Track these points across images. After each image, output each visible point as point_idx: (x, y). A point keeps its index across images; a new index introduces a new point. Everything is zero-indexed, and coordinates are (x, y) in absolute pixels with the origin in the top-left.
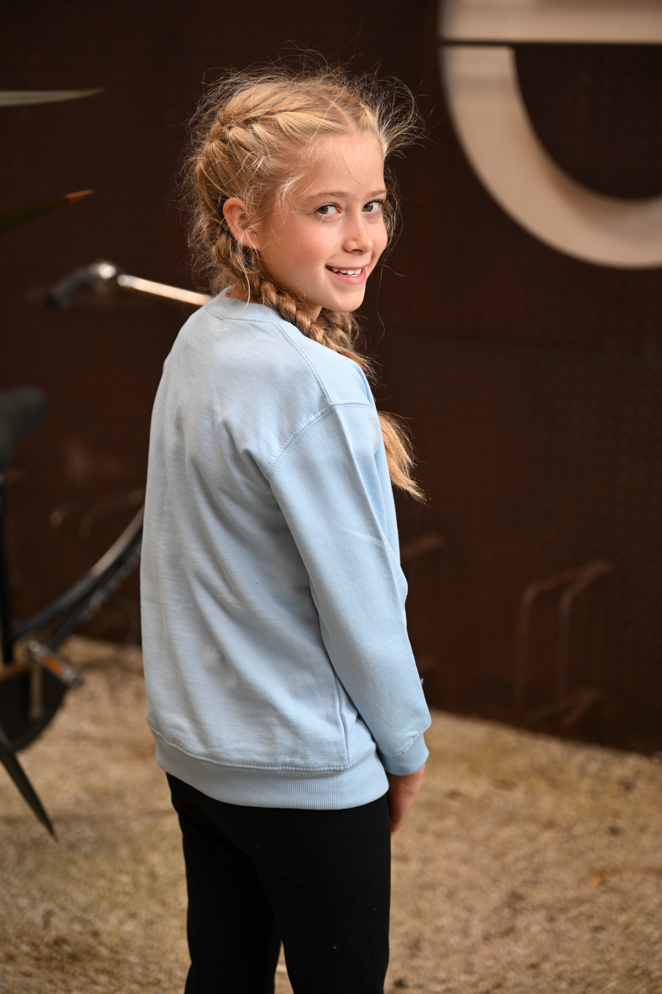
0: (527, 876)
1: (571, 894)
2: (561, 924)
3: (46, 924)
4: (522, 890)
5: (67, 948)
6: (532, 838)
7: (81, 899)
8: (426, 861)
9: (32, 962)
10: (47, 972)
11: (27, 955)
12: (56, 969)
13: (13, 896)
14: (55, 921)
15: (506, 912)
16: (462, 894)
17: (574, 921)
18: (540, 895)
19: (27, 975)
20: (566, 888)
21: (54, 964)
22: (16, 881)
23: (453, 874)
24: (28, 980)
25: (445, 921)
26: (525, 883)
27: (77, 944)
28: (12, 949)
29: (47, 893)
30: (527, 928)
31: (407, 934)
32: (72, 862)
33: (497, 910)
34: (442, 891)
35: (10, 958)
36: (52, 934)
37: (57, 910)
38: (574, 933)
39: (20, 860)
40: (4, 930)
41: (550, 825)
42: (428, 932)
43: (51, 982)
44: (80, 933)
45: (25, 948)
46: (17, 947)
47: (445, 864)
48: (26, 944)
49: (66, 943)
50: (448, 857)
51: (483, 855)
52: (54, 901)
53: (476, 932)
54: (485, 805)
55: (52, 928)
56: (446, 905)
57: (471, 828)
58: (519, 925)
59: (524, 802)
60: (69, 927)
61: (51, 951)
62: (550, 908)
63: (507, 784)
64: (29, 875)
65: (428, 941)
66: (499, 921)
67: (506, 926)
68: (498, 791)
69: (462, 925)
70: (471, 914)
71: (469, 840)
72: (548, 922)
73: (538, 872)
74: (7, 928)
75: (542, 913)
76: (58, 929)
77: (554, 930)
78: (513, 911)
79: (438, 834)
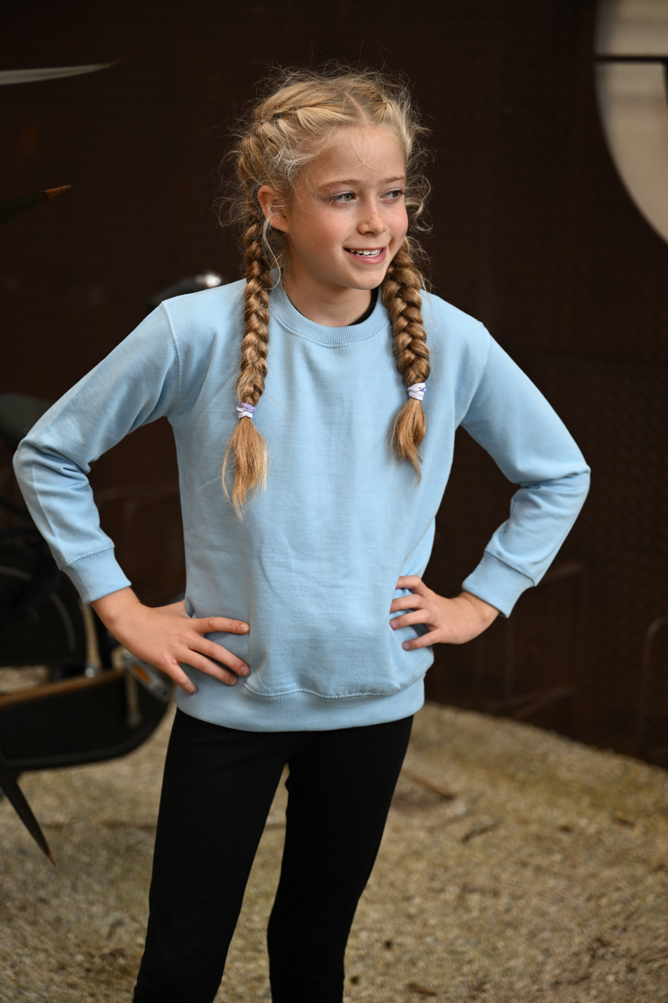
0: (620, 921)
1: (661, 944)
2: (641, 975)
3: (111, 934)
4: (607, 937)
5: (122, 961)
6: (635, 881)
8: (515, 897)
9: (82, 974)
10: (93, 985)
11: (80, 965)
12: (103, 982)
13: (91, 903)
14: (121, 931)
15: (586, 959)
16: (546, 935)
17: (656, 975)
18: (628, 943)
19: (72, 986)
20: (656, 938)
21: (104, 977)
22: (97, 888)
23: (543, 914)
24: (71, 991)
25: (517, 963)
26: (615, 928)
27: (133, 957)
28: (67, 957)
29: (123, 903)
30: (603, 978)
31: (475, 974)
33: (576, 954)
34: (524, 931)
35: (62, 967)
36: (112, 945)
37: (127, 920)
38: (651, 987)
39: (108, 867)
40: (66, 938)
41: (660, 867)
42: (496, 974)
43: (92, 995)
45: (80, 958)
46: (72, 955)
47: (535, 901)
48: (83, 954)
49: (123, 955)
50: (541, 894)
51: (578, 896)
52: (127, 911)
53: (547, 977)
54: (599, 841)
55: (115, 939)
56: (525, 946)
57: (574, 866)
58: (596, 972)
59: (639, 842)
60: (132, 940)
61: (105, 962)
62: (633, 957)
63: (623, 822)
64: (112, 882)
65: (493, 983)
66: (576, 967)
67: (581, 973)
68: (615, 827)
69: (535, 968)
70: (548, 957)
71: (569, 878)
72: (626, 971)
73: (628, 918)
74: (70, 935)
75: (623, 963)
76: (120, 940)
77: (631, 982)
78: (593, 957)
79: (538, 869)
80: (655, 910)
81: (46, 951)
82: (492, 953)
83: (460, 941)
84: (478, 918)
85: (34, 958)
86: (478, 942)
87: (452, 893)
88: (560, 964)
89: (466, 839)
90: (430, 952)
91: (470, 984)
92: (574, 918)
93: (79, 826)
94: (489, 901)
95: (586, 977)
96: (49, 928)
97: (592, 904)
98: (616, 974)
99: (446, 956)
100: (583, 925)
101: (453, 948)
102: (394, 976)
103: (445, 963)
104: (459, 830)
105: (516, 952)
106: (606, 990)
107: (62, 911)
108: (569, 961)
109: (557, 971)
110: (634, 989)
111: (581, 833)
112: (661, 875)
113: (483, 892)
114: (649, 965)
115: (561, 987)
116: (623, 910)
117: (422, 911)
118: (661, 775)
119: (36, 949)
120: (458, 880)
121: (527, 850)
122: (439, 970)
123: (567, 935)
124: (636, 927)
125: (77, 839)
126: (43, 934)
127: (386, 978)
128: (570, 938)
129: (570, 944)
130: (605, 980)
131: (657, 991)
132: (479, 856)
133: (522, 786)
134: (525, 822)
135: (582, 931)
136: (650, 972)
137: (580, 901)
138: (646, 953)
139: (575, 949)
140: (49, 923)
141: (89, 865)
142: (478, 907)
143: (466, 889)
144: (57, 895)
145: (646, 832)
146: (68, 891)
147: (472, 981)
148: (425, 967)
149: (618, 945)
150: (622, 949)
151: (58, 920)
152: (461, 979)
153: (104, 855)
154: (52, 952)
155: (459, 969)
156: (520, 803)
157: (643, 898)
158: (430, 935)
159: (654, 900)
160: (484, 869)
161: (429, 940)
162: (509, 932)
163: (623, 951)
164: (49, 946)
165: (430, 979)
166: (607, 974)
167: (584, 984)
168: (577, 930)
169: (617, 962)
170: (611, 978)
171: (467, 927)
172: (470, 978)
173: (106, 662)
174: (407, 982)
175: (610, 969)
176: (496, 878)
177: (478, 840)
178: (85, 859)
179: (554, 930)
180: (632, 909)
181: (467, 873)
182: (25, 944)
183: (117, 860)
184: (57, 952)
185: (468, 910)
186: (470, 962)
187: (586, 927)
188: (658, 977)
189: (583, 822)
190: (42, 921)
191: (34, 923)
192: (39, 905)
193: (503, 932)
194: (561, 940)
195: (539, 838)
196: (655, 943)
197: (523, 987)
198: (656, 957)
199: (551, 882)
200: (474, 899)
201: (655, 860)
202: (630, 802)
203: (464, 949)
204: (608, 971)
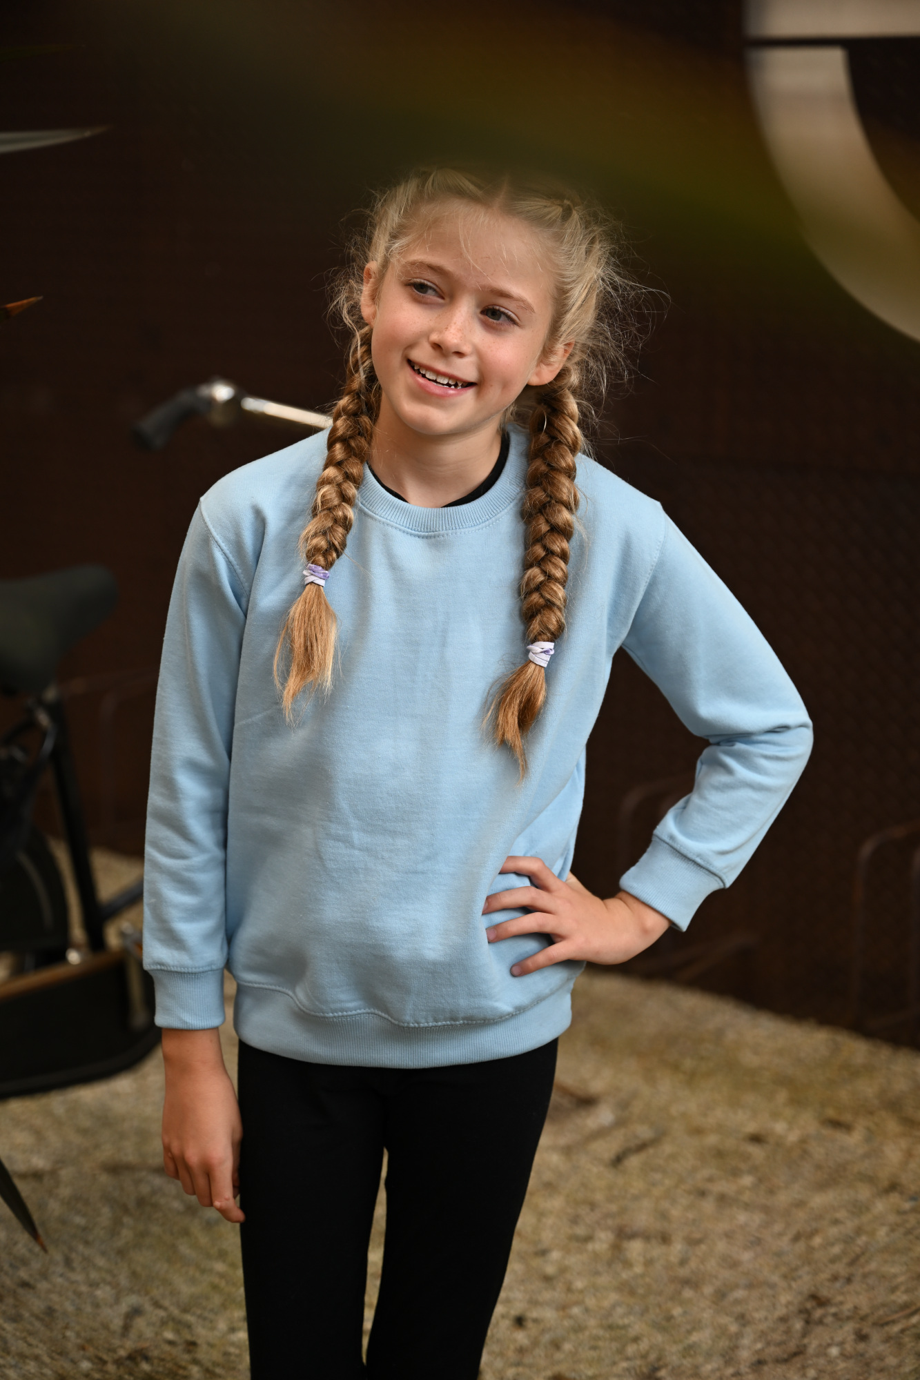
0: (841, 1268)
1: (900, 1297)
2: (876, 1345)
3: (126, 1328)
4: (824, 1293)
5: (145, 1367)
6: (858, 1209)
7: (186, 1290)
8: (692, 1242)
11: (86, 1375)
13: (94, 1285)
14: (140, 1323)
15: (798, 1325)
16: (740, 1294)
17: (895, 1342)
18: (855, 1298)
20: (893, 1290)
22: (101, 1262)
23: (734, 1264)
25: (702, 1337)
26: (835, 1278)
27: (163, 1360)
28: (68, 1366)
29: (140, 1282)
30: (822, 1351)
31: (644, 1356)
32: (186, 1233)
33: (783, 1319)
34: (708, 1290)
36: (130, 1344)
37: (148, 1307)
38: (891, 1361)
39: (114, 1231)
40: (64, 1337)
41: (893, 1187)
42: (673, 1354)
44: (171, 1343)
45: (85, 1365)
46: (74, 1362)
47: (721, 1246)
48: (89, 1359)
49: (147, 1358)
50: (728, 1236)
51: (780, 1235)
52: (147, 1293)
53: (745, 1355)
54: (805, 1153)
55: (133, 1334)
56: (711, 1311)
57: (771, 1192)
58: (813, 1344)
59: (860, 1151)
60: (157, 1334)
61: (122, 1370)
62: (863, 1318)
63: (836, 1124)
64: (121, 1253)
65: (670, 1367)
66: (784, 1338)
67: (792, 1346)
68: (827, 1132)
69: (727, 1343)
70: (744, 1325)
71: (766, 1210)
72: (855, 1341)
73: (853, 1263)
74: (69, 1333)
75: (849, 1327)
76: (140, 1336)
77: (862, 1355)
78: (807, 1322)
79: (722, 1199)
80: (888, 1249)
81: (37, 1358)
82: (666, 1324)
83: (620, 1310)
84: (643, 1276)
85: (21, 1368)
86: (645, 1311)
87: (603, 1241)
88: (762, 1335)
89: (618, 1161)
90: (579, 1329)
91: (638, 1371)
92: (776, 1267)
93: (66, 1173)
94: (657, 1251)
95: (799, 1352)
96: (38, 1324)
97: (801, 1246)
98: (841, 1344)
99: (601, 1332)
100: (790, 1276)
101: (610, 1321)
102: (530, 1366)
103: (601, 1344)
104: (607, 1148)
105: (700, 1321)
106: (829, 1368)
107: (54, 1297)
108: (774, 1330)
109: (759, 1346)
110: (868, 1364)
111: (779, 1144)
112: (894, 1198)
113: (646, 1236)
114: (887, 1328)
115: (766, 1368)
116: (844, 1252)
117: (563, 1270)
118: (885, 1052)
119: (22, 1356)
120: (610, 1222)
121: (706, 1172)
122: (593, 1354)
123: (770, 1292)
124: (865, 1276)
125: (65, 1192)
126: (31, 1333)
127: (520, 1369)
128: (774, 1296)
129: (774, 1305)
130: (826, 1355)
131: (899, 1366)
132: (638, 1185)
133: (691, 1079)
134: (698, 1131)
135: (790, 1287)
136: (888, 1339)
137: (784, 1243)
138: (881, 1312)
139: (781, 1311)
140: (37, 1318)
141: (85, 1229)
142: (641, 1259)
143: (623, 1234)
144: (44, 1275)
145: (870, 1136)
146: (60, 1269)
147: (640, 1366)
148: (573, 1350)
149: (841, 1303)
150: (848, 1306)
151: (50, 1311)
152: (625, 1364)
153: (106, 1212)
154: (46, 1359)
155: (621, 1351)
156: (690, 1104)
157: (872, 1234)
158: (577, 1303)
159: (887, 1235)
160: (647, 1204)
161: (576, 1311)
162: (688, 1293)
163: (849, 1310)
164: (41, 1350)
165: (582, 1366)
166: (829, 1345)
167: (797, 1362)
168: (782, 1284)
169: (841, 1327)
170: (834, 1351)
171: (627, 1289)
172: (638, 1362)
173: (96, 941)
174: (549, 1373)
175: (832, 1338)
176: (664, 1216)
177: (634, 1162)
178: (79, 1220)
179: (750, 1286)
180: (858, 1250)
181: (623, 1211)
182: (7, 1351)
183: (126, 1220)
184: (52, 1358)
185: (628, 1264)
186: (636, 1339)
187: (794, 1279)
188: (900, 1345)
189: (780, 1127)
190: (27, 1315)
191: (16, 1319)
192: (21, 1291)
193: (680, 1293)
194: (761, 1299)
195: (719, 1154)
196: (893, 1297)
197: (713, 1371)
198: (895, 1316)
199: (742, 1217)
200: (635, 1248)
201: (884, 1175)
202: (844, 1095)
203: (626, 1321)
204: (829, 1341)
